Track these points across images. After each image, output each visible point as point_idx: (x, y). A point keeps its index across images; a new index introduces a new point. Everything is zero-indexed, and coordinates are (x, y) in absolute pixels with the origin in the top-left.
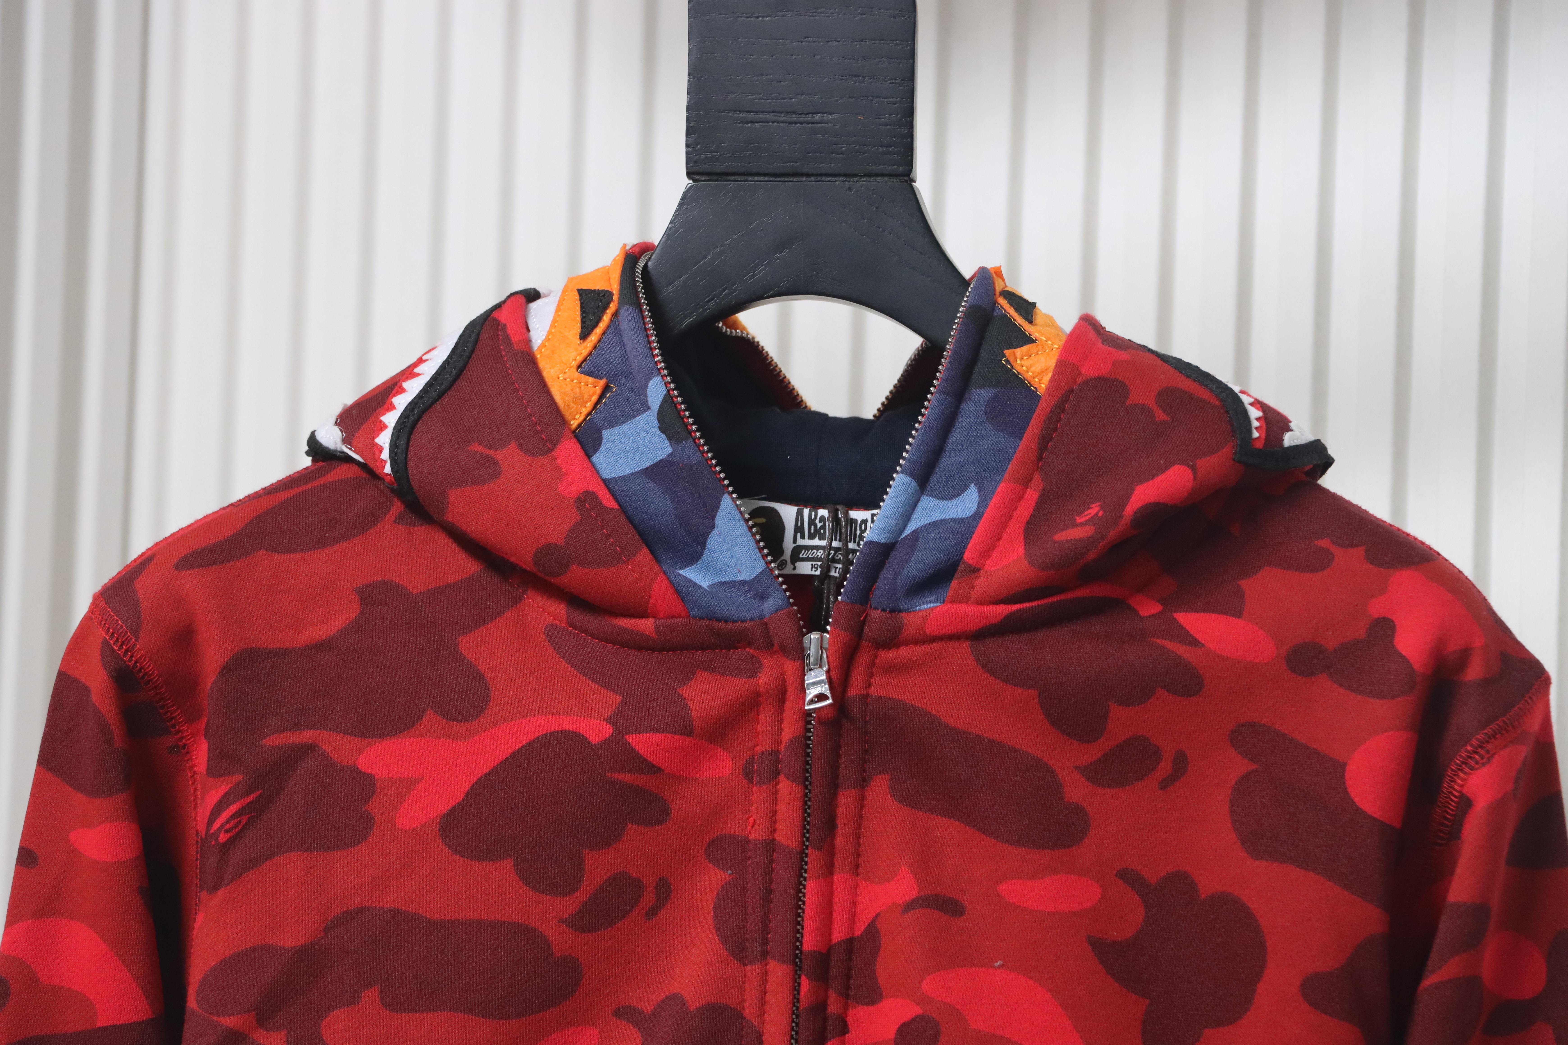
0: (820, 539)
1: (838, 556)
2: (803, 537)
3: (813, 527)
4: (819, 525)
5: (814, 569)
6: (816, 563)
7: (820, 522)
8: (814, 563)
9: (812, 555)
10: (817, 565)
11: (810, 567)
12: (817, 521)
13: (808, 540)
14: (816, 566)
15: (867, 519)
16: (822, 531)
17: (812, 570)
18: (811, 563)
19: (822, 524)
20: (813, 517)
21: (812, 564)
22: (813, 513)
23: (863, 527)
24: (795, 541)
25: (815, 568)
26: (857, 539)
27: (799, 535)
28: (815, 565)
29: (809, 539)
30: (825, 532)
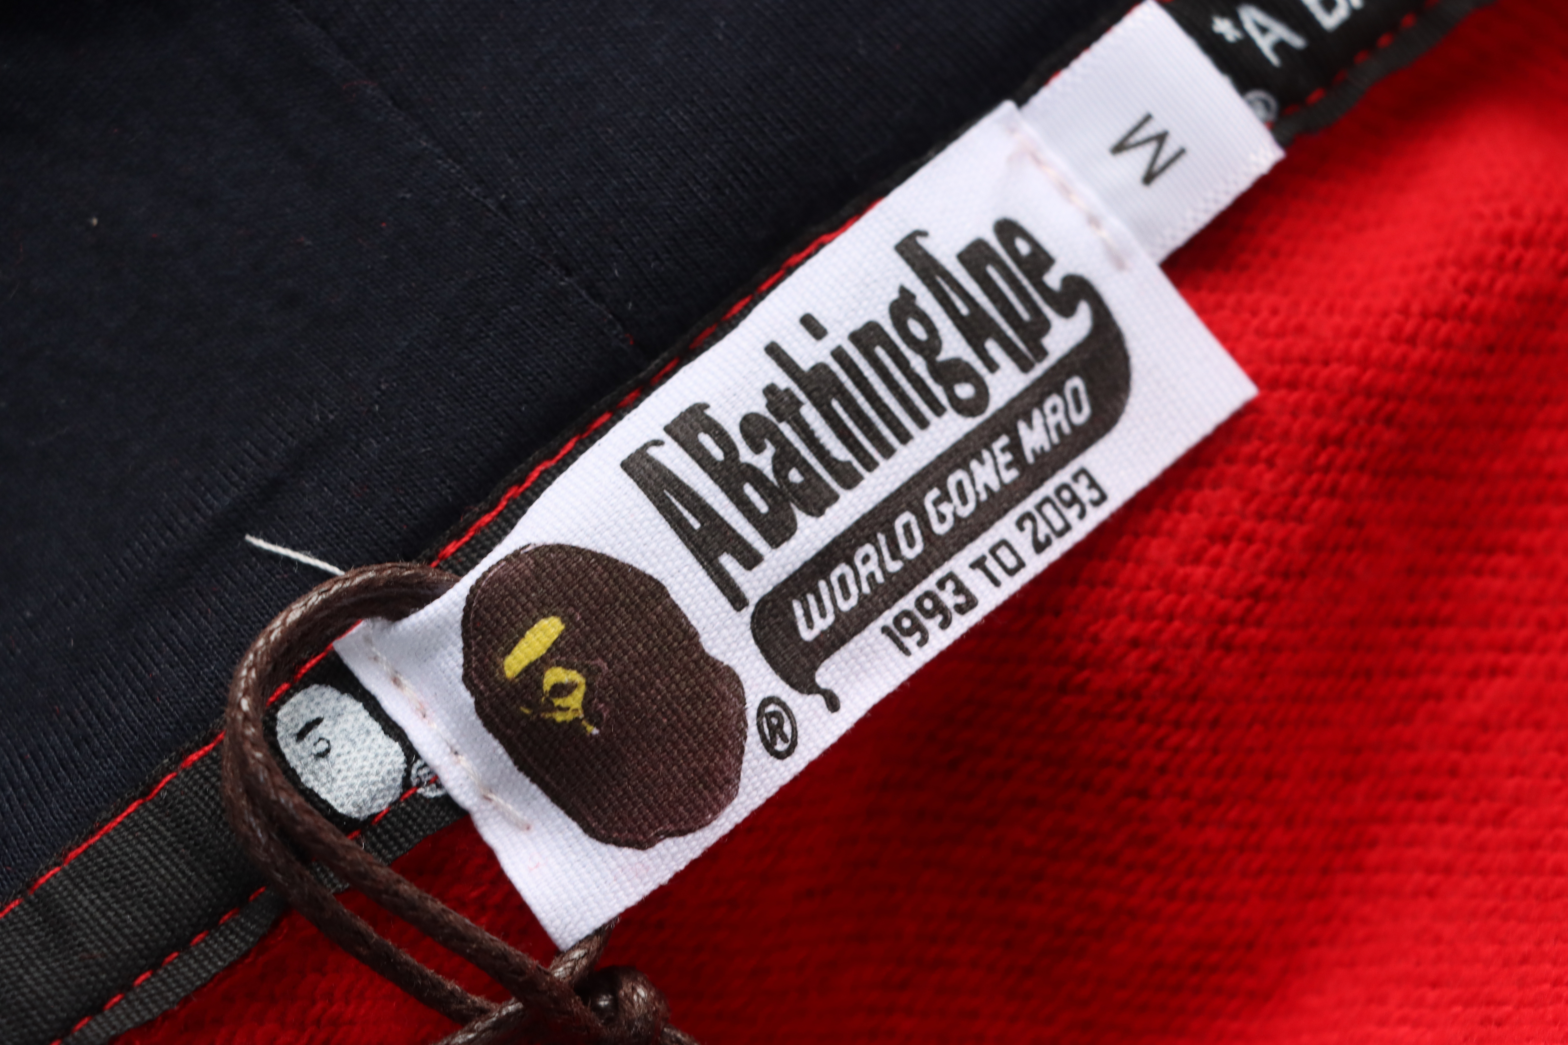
0: (817, 509)
1: (942, 518)
2: (750, 560)
3: (749, 490)
4: (764, 461)
5: (911, 642)
6: (895, 610)
7: (757, 448)
8: (887, 618)
9: (846, 595)
10: (907, 614)
11: (887, 641)
12: (746, 455)
13: (778, 552)
14: (906, 623)
15: (903, 291)
16: (795, 476)
17: (906, 651)
18: (875, 627)
19: (770, 450)
20: (718, 454)
21: (885, 630)
22: (706, 440)
23: (917, 330)
24: (737, 600)
25: (909, 633)
26: (938, 391)
27: (728, 562)
28: (897, 621)
29: (775, 543)
30: (805, 468)
